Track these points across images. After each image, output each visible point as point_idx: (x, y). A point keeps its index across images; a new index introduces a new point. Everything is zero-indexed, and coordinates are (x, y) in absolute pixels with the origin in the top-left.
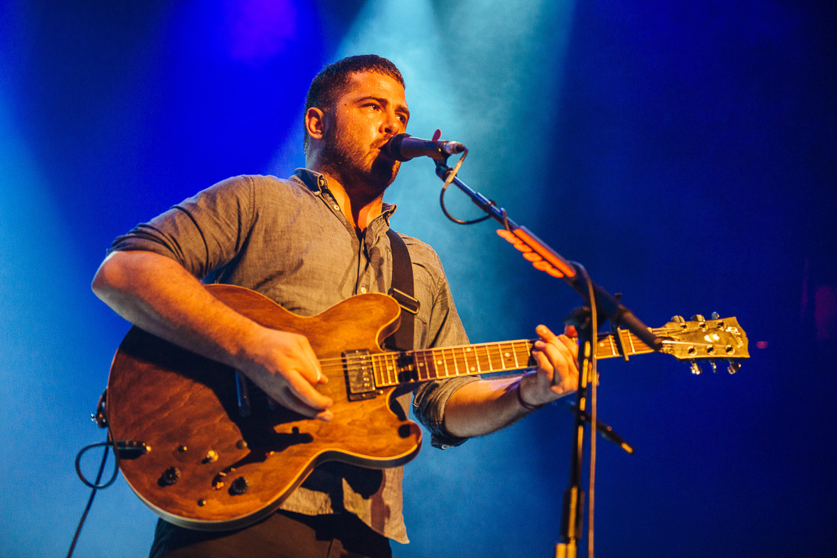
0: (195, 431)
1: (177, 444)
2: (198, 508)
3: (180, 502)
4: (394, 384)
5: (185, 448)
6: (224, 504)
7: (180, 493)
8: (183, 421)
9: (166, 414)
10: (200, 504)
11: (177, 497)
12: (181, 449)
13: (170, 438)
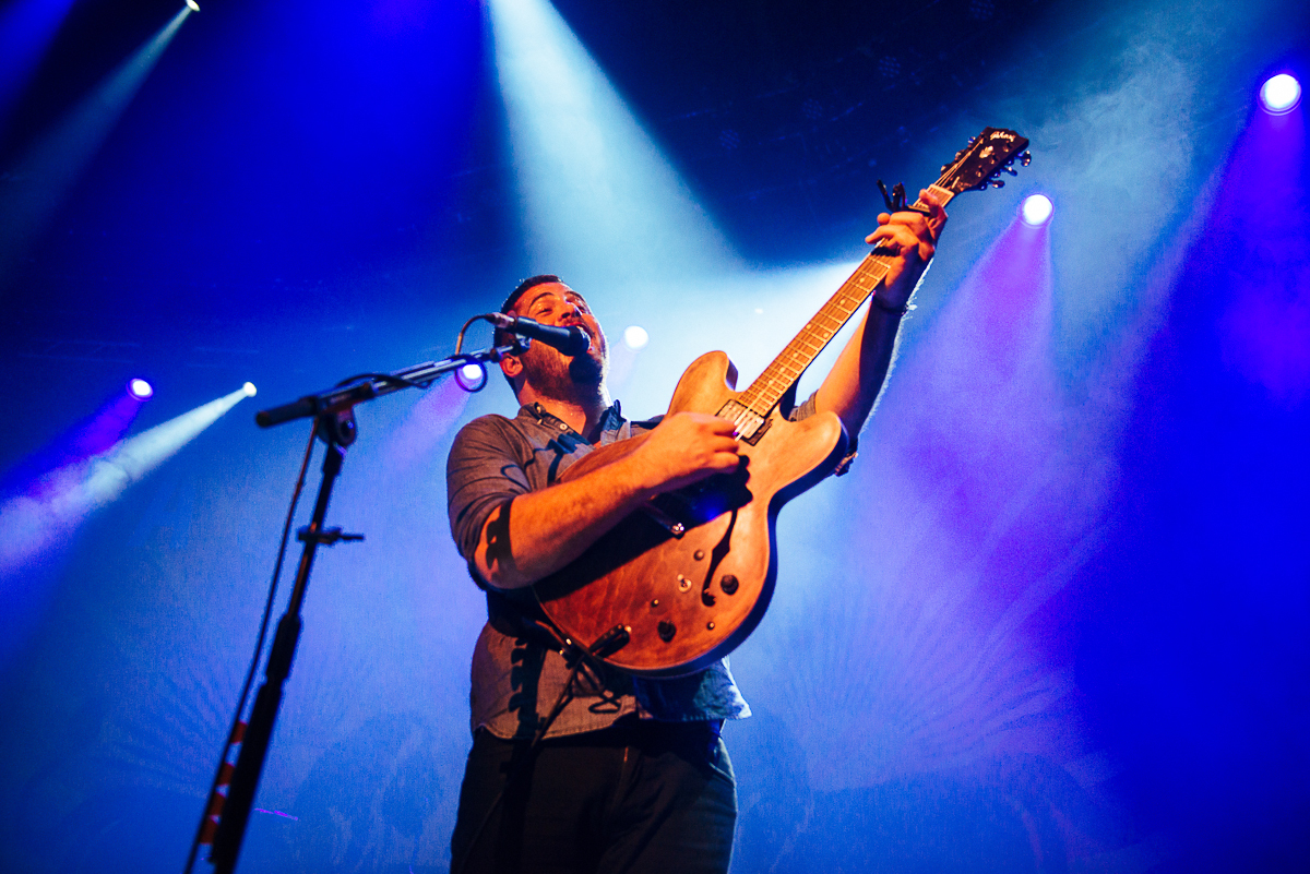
0: (653, 582)
1: (648, 604)
2: (711, 633)
3: (693, 642)
4: (775, 402)
5: (656, 602)
6: (729, 610)
7: (686, 636)
8: (635, 583)
9: (617, 592)
10: (710, 628)
11: (686, 642)
12: (653, 605)
13: (638, 605)
